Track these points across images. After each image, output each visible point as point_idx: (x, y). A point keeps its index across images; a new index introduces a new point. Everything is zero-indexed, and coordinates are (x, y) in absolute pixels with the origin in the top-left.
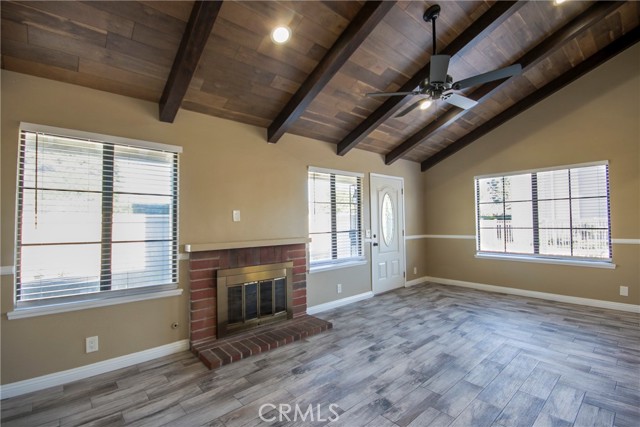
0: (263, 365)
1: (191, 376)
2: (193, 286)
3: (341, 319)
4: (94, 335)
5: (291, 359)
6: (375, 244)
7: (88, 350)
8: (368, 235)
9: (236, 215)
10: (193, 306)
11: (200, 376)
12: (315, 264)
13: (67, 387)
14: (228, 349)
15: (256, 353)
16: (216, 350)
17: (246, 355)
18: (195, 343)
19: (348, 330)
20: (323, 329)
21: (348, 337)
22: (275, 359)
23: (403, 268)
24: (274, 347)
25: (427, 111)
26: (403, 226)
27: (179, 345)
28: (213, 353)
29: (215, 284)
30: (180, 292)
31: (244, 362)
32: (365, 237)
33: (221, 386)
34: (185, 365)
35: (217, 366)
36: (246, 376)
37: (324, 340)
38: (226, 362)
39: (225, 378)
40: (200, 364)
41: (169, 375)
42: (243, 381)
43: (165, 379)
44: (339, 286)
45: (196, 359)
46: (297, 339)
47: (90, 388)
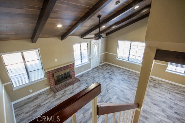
0: (65, 92)
1: (51, 95)
2: (49, 77)
3: (83, 78)
4: (31, 89)
5: (70, 90)
6: (92, 58)
7: (30, 92)
8: (90, 56)
9: (56, 60)
10: (49, 81)
11: (53, 95)
12: (76, 66)
13: (28, 99)
14: (58, 88)
15: (64, 89)
16: (56, 89)
17: (62, 89)
18: (51, 87)
19: (83, 81)
20: (78, 81)
21: (83, 83)
22: (68, 90)
23: (100, 61)
24: (67, 87)
25: (104, 28)
26: (100, 52)
27: (48, 88)
28: (55, 90)
29: (53, 76)
30: (46, 78)
31: (61, 91)
32: (89, 57)
33: (57, 97)
34: (50, 92)
35: (56, 92)
36: (62, 95)
37: (78, 84)
38: (58, 91)
39: (58, 95)
40: (53, 92)
41: (47, 95)
42: (61, 96)
43: (46, 96)
44: (83, 69)
45: (52, 91)
46: (72, 84)
47: (33, 99)
